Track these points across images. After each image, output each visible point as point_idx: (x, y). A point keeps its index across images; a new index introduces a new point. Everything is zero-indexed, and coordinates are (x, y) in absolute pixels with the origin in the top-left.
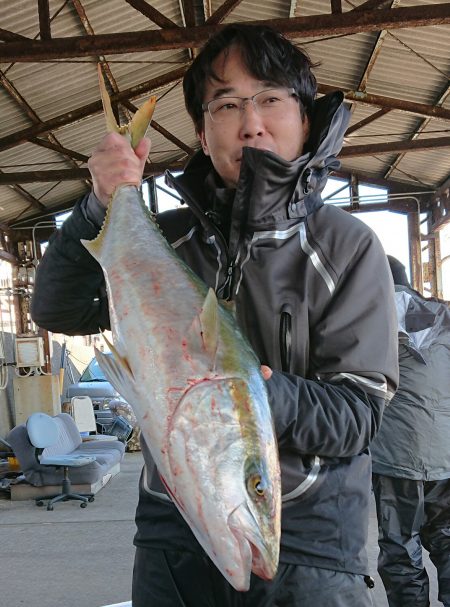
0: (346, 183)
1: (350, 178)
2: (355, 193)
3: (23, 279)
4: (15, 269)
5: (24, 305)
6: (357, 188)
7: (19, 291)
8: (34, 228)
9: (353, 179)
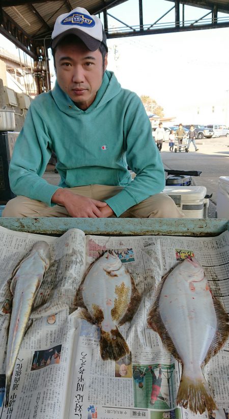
0: (211, 11)
1: (213, 7)
2: (215, 16)
3: (40, 68)
4: (36, 62)
5: (41, 82)
6: (217, 13)
7: (38, 74)
8: (44, 39)
9: (215, 7)
